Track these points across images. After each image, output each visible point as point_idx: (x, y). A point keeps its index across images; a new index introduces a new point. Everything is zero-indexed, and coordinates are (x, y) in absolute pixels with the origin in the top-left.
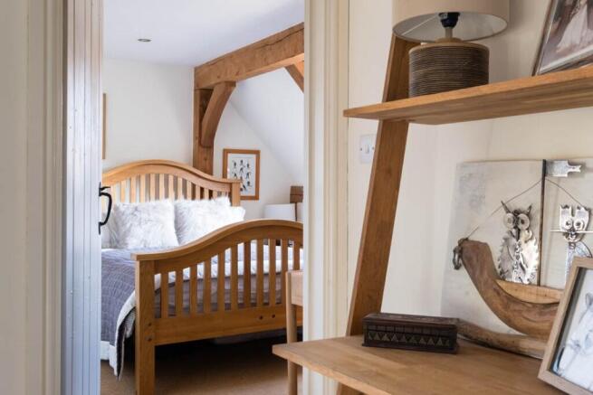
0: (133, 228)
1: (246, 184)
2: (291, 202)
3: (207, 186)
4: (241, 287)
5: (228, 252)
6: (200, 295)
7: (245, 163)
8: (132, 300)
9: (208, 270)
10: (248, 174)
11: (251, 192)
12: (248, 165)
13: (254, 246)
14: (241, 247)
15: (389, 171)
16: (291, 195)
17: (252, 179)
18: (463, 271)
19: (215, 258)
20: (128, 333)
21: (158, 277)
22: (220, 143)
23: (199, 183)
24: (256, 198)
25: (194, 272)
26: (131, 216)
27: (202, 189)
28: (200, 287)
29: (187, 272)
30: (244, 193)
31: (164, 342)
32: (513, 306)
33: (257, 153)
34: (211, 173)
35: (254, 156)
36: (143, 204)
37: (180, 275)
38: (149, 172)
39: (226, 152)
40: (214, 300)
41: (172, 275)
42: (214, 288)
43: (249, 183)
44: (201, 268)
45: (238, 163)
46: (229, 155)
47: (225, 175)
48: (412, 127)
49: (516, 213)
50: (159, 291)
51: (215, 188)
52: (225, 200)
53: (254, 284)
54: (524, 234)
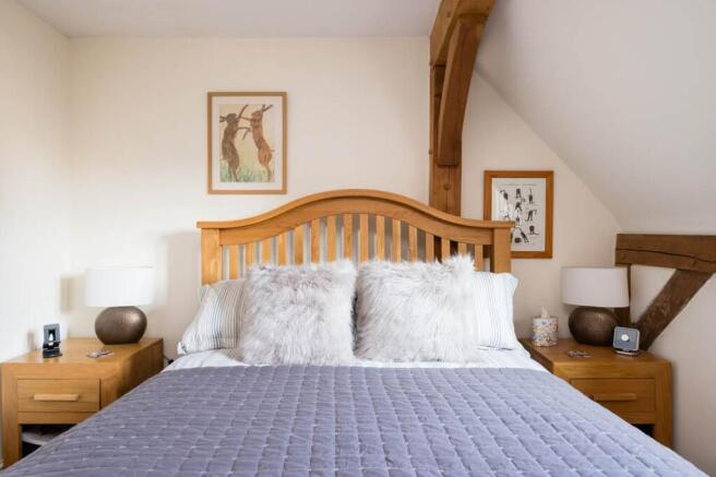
0: (258, 316)
1: (527, 232)
2: (619, 263)
3: (448, 234)
7: (526, 195)
10: (530, 213)
11: (537, 244)
12: (531, 198)
16: (617, 249)
17: (539, 222)
22: (477, 158)
23: (433, 229)
24: (547, 254)
26: (262, 292)
27: (438, 240)
30: (522, 247)
33: (548, 175)
34: (457, 213)
35: (542, 182)
38: (342, 210)
39: (490, 176)
43: (532, 228)
45: (512, 194)
46: (495, 181)
51: (464, 238)
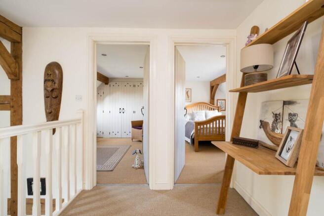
1: (222, 107)
3: (213, 108)
4: (218, 130)
5: (215, 122)
6: (208, 131)
8: (193, 131)
9: (210, 126)
11: (224, 109)
12: (223, 103)
13: (221, 121)
14: (218, 121)
15: (242, 104)
17: (224, 106)
18: (262, 129)
19: (212, 123)
20: (193, 137)
21: (199, 127)
22: (216, 98)
23: (211, 107)
25: (207, 126)
28: (208, 129)
29: (205, 126)
30: (222, 109)
31: (200, 140)
32: (274, 139)
33: (225, 100)
34: (214, 104)
36: (198, 111)
37: (204, 126)
38: (200, 105)
39: (217, 100)
40: (211, 132)
41: (202, 127)
42: (211, 130)
44: (208, 125)
45: (221, 102)
47: (217, 105)
48: (248, 93)
49: (276, 114)
50: (199, 130)
51: (215, 108)
52: (217, 111)
53: (221, 130)
54: (278, 121)
